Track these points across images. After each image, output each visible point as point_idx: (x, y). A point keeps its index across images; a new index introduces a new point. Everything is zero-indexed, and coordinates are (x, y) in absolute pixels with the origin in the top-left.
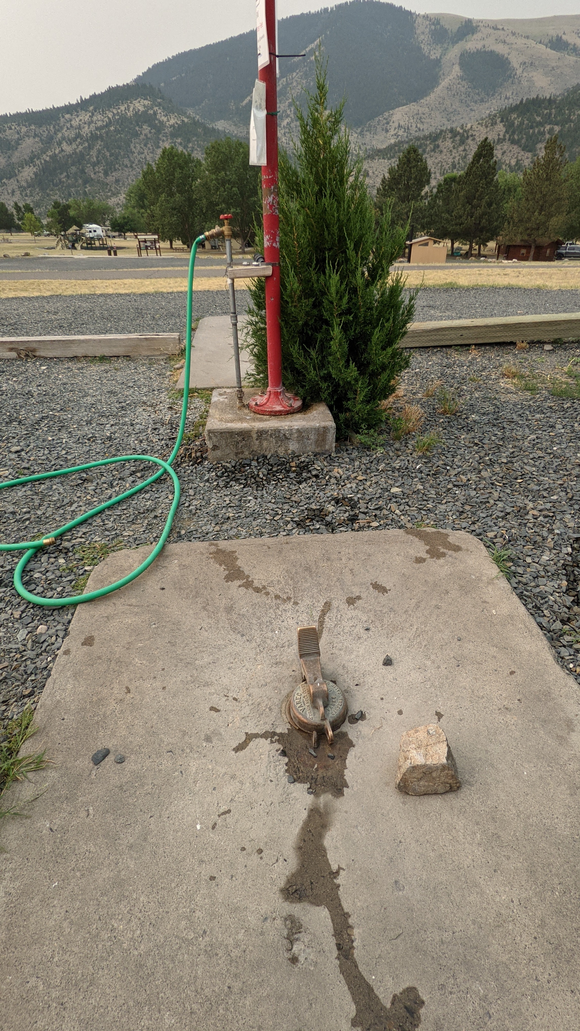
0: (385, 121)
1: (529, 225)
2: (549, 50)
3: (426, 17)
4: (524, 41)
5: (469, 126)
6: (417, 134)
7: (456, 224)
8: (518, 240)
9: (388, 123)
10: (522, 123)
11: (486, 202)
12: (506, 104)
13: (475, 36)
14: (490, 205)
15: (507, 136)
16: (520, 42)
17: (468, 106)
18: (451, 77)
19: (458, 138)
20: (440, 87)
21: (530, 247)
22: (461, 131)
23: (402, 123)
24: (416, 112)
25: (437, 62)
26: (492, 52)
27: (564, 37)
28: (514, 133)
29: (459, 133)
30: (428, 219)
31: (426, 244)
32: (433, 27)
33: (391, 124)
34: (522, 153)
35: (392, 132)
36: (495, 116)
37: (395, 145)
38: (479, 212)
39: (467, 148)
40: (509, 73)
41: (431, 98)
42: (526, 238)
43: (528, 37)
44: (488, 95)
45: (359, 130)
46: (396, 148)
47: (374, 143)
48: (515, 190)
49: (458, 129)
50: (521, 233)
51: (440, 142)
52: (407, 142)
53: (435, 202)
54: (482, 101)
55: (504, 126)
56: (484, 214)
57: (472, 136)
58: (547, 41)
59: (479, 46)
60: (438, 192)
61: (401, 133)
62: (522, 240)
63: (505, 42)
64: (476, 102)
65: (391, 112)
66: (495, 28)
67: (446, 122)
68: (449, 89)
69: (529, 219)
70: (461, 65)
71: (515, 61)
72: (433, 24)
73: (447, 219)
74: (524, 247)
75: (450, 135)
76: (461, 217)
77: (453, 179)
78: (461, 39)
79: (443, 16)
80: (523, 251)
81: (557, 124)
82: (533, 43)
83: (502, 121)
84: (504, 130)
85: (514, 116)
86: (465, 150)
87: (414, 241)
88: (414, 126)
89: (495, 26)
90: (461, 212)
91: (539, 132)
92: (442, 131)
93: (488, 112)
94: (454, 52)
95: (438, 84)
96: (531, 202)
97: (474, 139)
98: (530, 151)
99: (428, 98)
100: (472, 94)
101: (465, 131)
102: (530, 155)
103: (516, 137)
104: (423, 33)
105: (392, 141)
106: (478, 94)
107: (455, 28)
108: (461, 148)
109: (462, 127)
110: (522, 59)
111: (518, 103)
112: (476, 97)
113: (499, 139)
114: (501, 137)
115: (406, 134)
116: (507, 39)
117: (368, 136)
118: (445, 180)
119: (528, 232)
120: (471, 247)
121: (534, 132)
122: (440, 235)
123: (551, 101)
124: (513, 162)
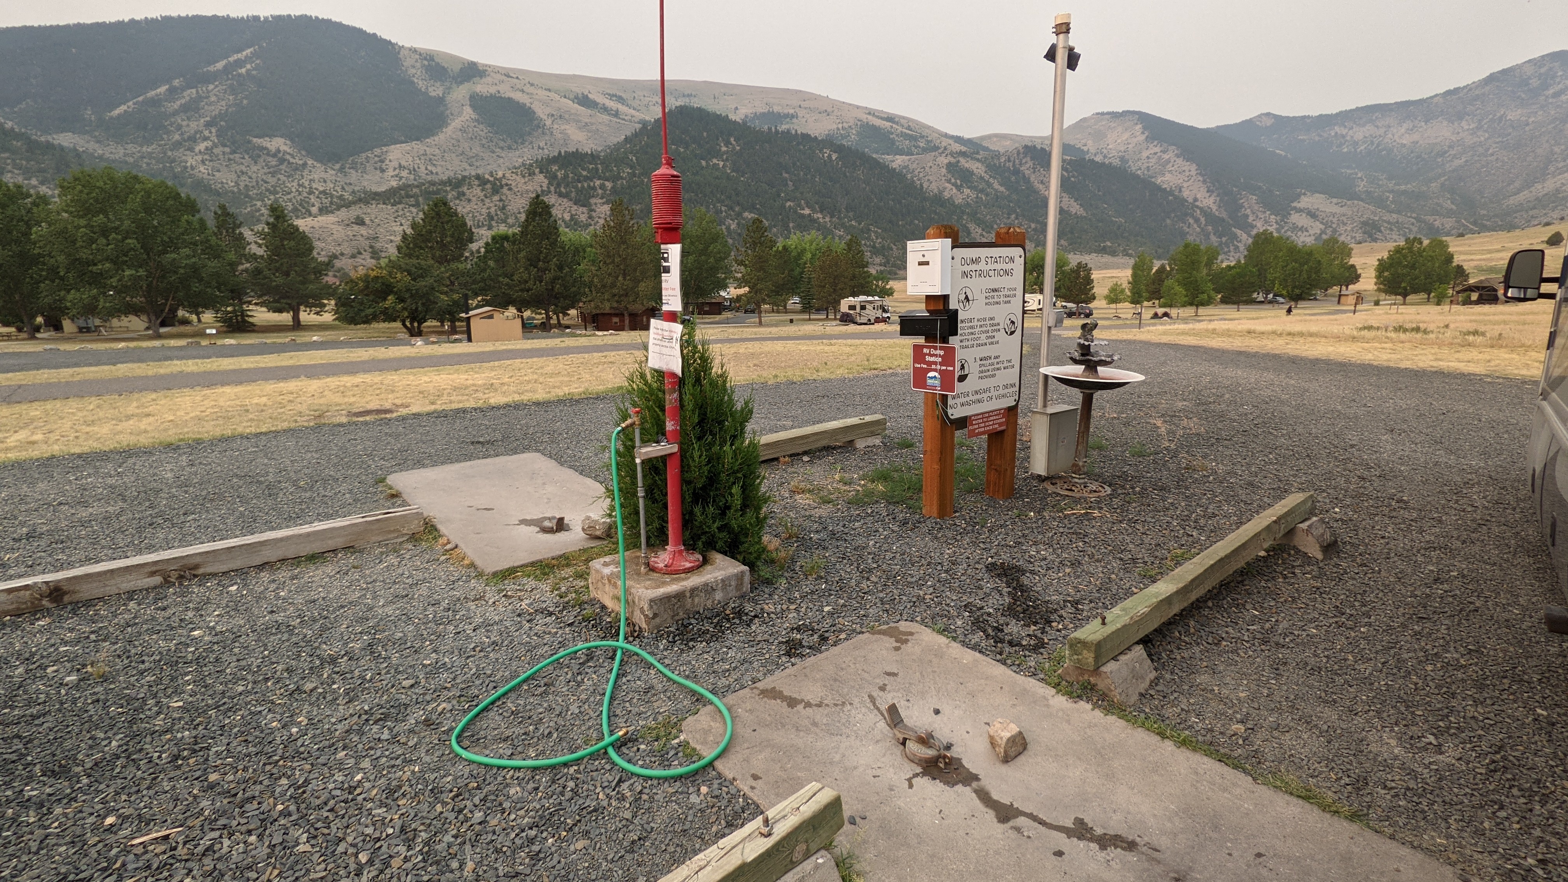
0: (376, 159)
1: (615, 291)
2: (576, 105)
3: (414, 51)
4: (548, 93)
5: (500, 174)
6: (429, 178)
7: (522, 290)
8: (607, 307)
9: (382, 161)
10: (566, 176)
11: (556, 265)
12: (540, 154)
13: (484, 80)
14: (560, 268)
15: (552, 189)
16: (542, 94)
17: (493, 152)
18: (462, 118)
19: (488, 186)
20: (450, 128)
21: (623, 315)
22: (491, 179)
23: (403, 163)
24: (422, 152)
25: (441, 100)
26: (510, 99)
27: (590, 96)
28: (559, 185)
29: (488, 181)
30: (482, 284)
31: (491, 317)
32: (426, 63)
33: (387, 162)
34: (575, 207)
35: (391, 173)
36: (531, 165)
37: (400, 188)
38: (548, 276)
39: (504, 198)
40: (536, 122)
41: (441, 138)
42: (615, 305)
43: (550, 90)
44: (516, 142)
45: (337, 166)
46: (403, 192)
47: (365, 183)
48: (585, 251)
49: (487, 176)
50: (608, 300)
51: (465, 189)
52: (417, 186)
53: (485, 263)
54: (510, 148)
55: (546, 177)
56: (555, 279)
57: (507, 185)
58: (572, 97)
59: (493, 90)
60: (487, 252)
61: (404, 174)
62: (611, 308)
63: (523, 91)
64: (502, 148)
65: (385, 149)
66: (508, 76)
67: (468, 167)
68: (463, 130)
69: (613, 285)
70: (474, 107)
71: (541, 112)
72: (425, 59)
73: (507, 285)
74: (616, 315)
75: (476, 182)
76: (526, 282)
77: (505, 238)
78: (468, 80)
79: (438, 53)
80: (616, 320)
81: (607, 180)
82: (557, 97)
83: (541, 172)
84: (546, 181)
85: (555, 168)
86: (501, 200)
87: (471, 313)
88: (423, 168)
89: (507, 74)
90: (525, 276)
91: (589, 186)
92: (464, 178)
93: (520, 160)
94: (461, 93)
95: (447, 125)
96: (611, 266)
97: (510, 189)
98: (584, 206)
99: (436, 138)
100: (495, 140)
101: (496, 179)
102: (585, 209)
103: (563, 190)
104: (413, 67)
105: (394, 183)
106: (503, 140)
107: (457, 68)
108: (496, 198)
109: (491, 174)
110: (548, 110)
111: (556, 154)
112: (502, 144)
113: (542, 191)
114: (545, 188)
115: (412, 177)
116: (525, 89)
117: (354, 176)
118: (493, 238)
119: (616, 298)
120: (549, 318)
121: (583, 187)
122: (502, 303)
123: (593, 157)
124: (567, 217)
